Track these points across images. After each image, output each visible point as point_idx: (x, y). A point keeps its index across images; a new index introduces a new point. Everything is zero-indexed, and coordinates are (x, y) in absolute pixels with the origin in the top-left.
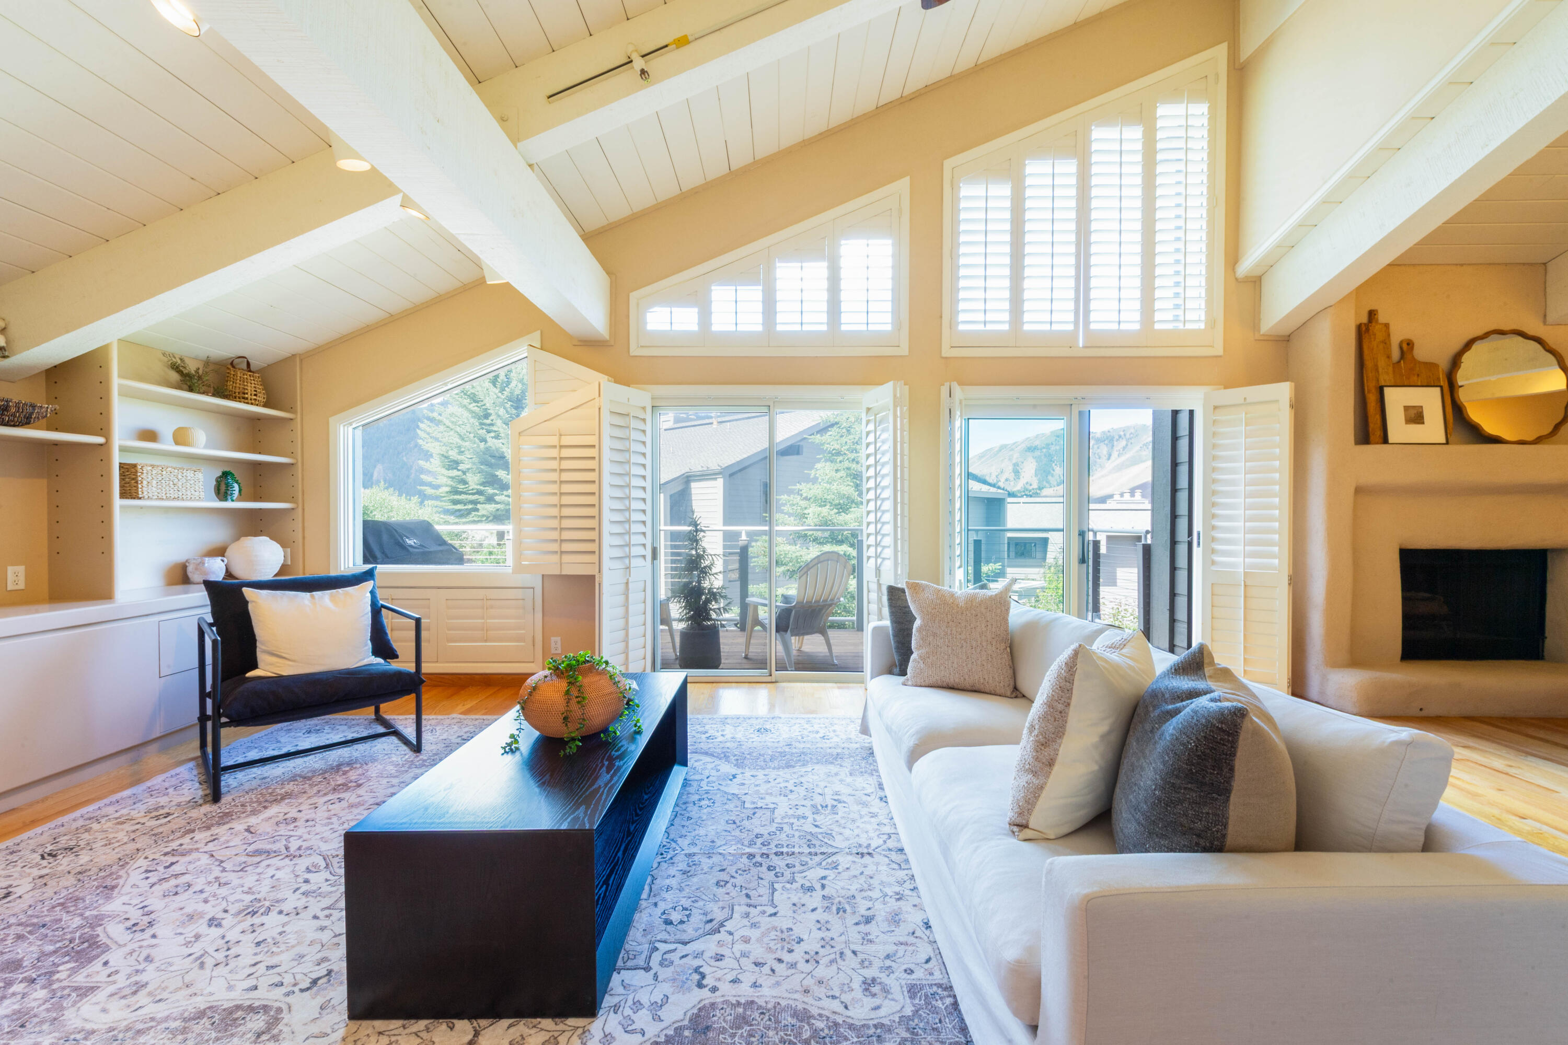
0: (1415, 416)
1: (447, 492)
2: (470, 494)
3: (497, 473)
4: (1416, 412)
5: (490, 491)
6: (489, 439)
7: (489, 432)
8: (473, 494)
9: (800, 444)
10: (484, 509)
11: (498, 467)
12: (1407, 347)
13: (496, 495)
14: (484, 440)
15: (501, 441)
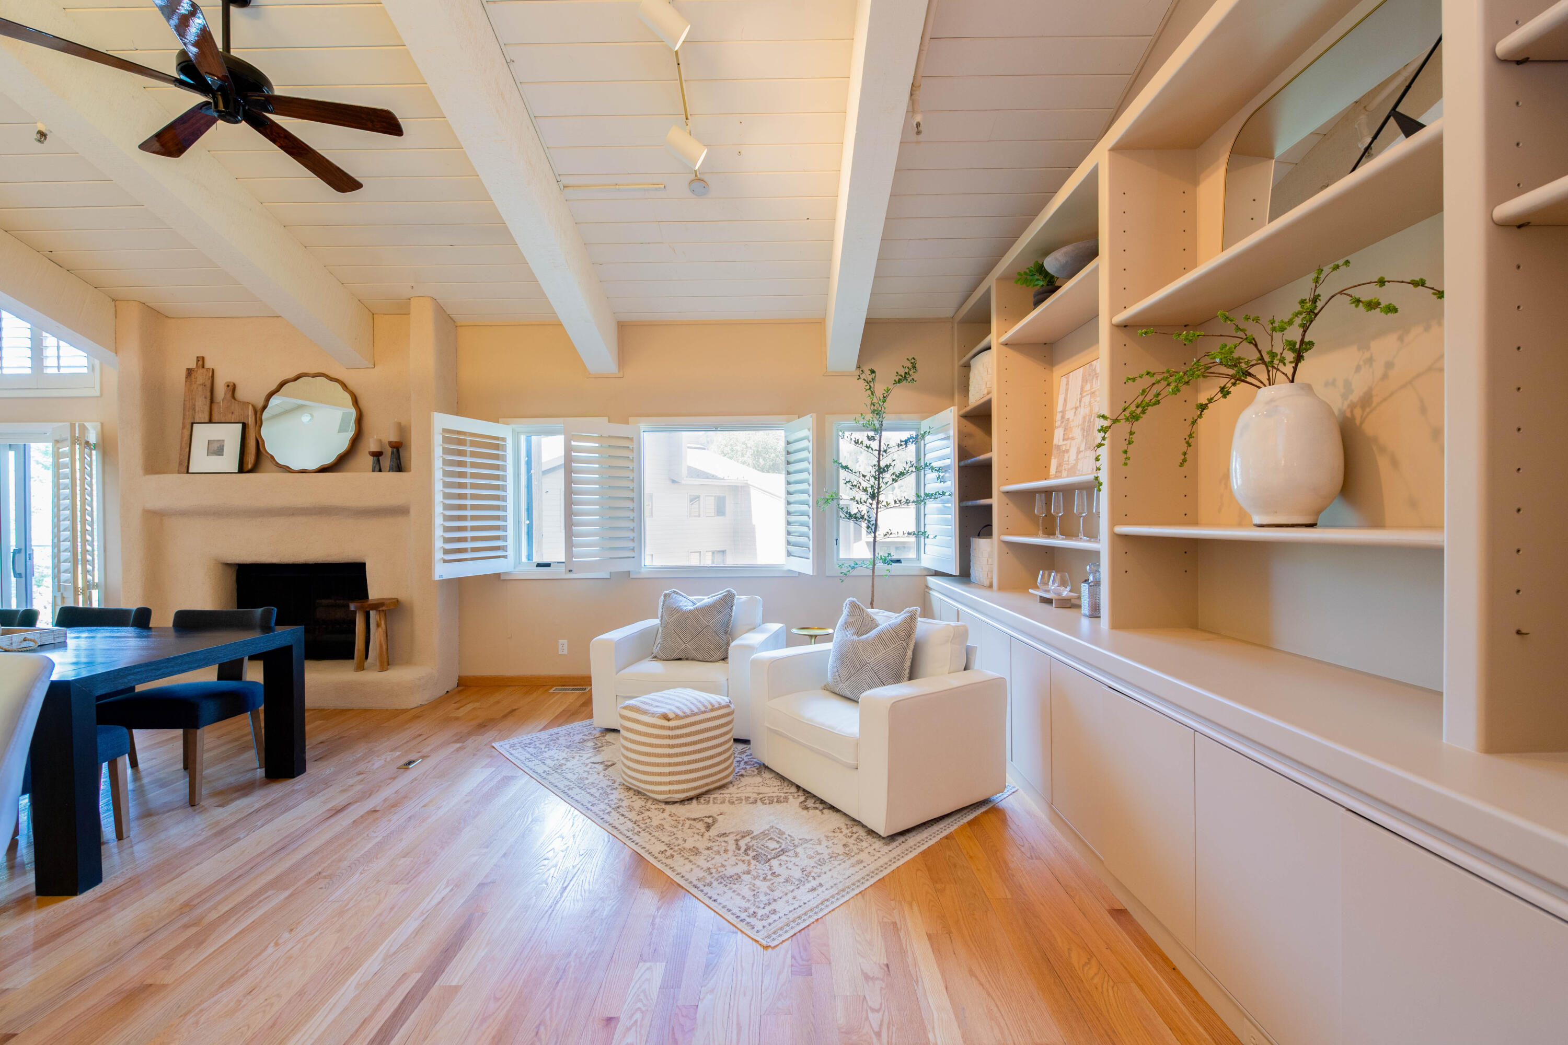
0: (216, 449)
4: (219, 445)
12: (232, 389)
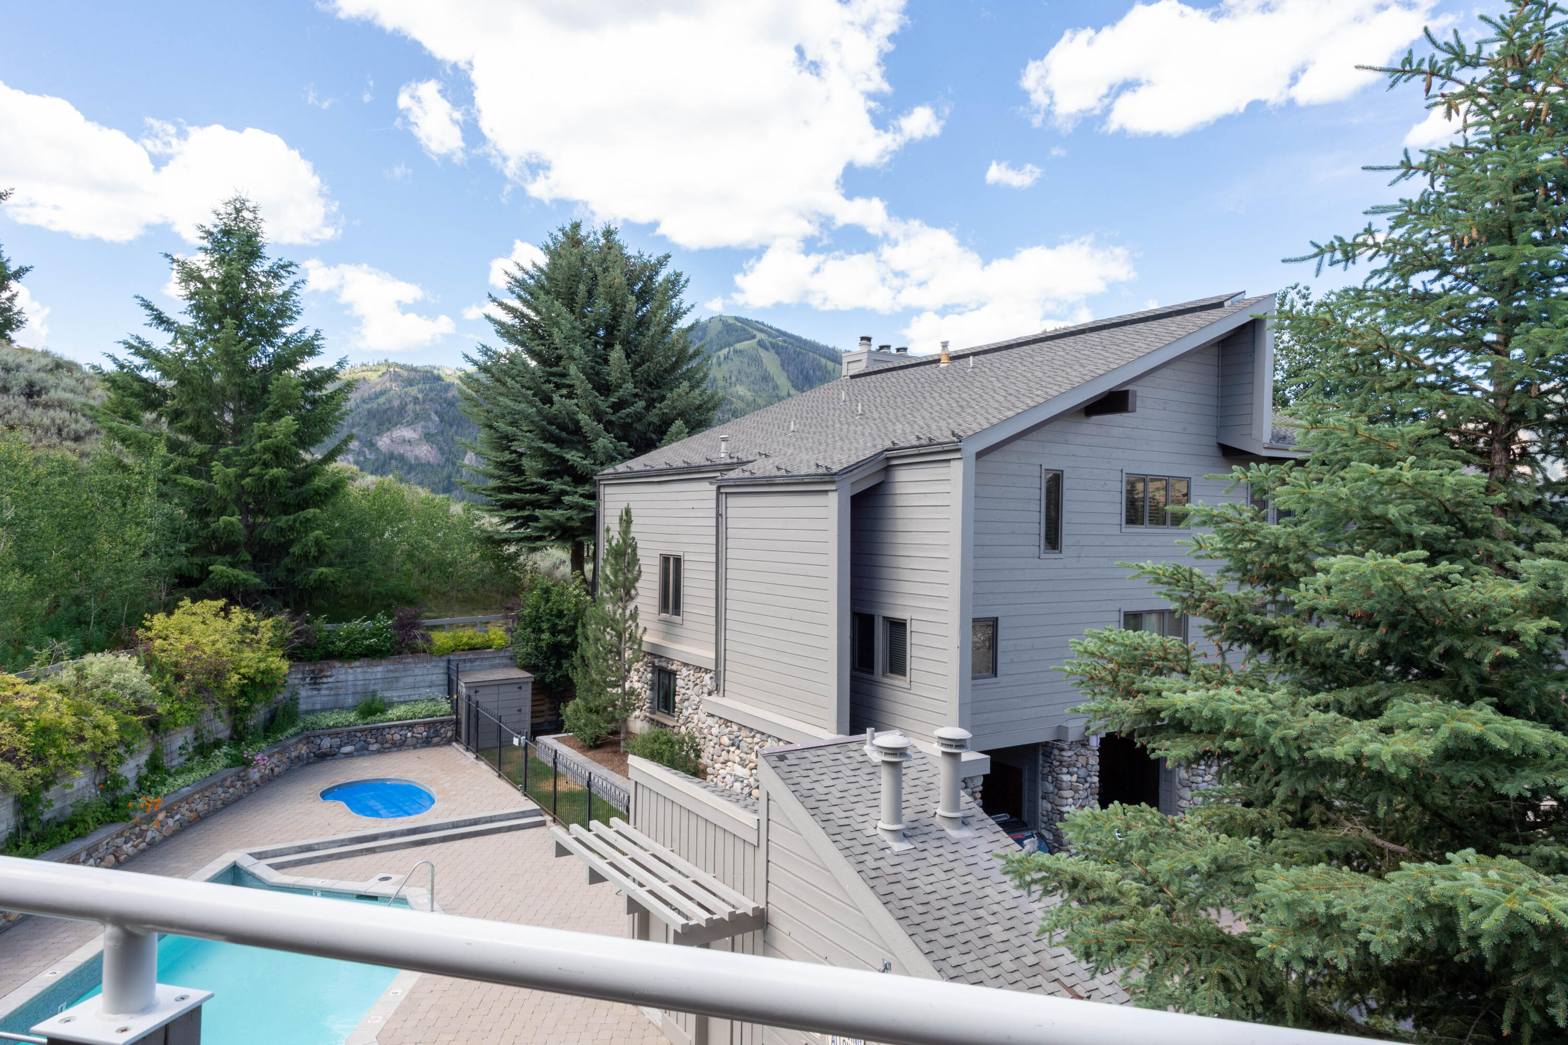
1: (494, 489)
2: (525, 492)
3: (568, 456)
5: (556, 485)
6: (556, 398)
7: (558, 386)
8: (532, 492)
9: (1129, 387)
10: (547, 517)
11: (572, 446)
13: (567, 493)
14: (548, 400)
15: (575, 401)
